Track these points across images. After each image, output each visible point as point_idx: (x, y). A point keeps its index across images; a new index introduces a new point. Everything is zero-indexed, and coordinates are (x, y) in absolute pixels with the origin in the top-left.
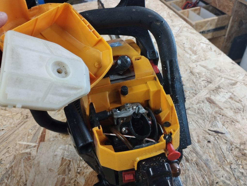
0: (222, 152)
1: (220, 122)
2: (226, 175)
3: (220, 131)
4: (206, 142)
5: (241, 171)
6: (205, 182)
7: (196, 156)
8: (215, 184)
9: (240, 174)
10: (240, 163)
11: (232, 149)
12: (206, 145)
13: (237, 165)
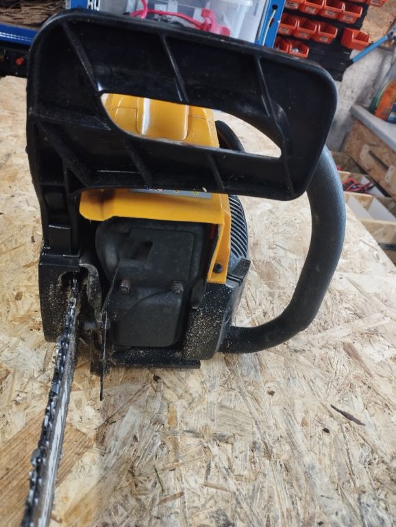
0: (348, 461)
1: (360, 399)
2: (344, 512)
3: (355, 417)
4: (321, 429)
5: (380, 514)
6: (294, 514)
7: (290, 450)
8: (316, 524)
9: (377, 520)
10: (382, 496)
11: (373, 461)
12: (317, 435)
13: (374, 499)
